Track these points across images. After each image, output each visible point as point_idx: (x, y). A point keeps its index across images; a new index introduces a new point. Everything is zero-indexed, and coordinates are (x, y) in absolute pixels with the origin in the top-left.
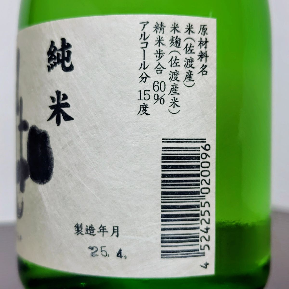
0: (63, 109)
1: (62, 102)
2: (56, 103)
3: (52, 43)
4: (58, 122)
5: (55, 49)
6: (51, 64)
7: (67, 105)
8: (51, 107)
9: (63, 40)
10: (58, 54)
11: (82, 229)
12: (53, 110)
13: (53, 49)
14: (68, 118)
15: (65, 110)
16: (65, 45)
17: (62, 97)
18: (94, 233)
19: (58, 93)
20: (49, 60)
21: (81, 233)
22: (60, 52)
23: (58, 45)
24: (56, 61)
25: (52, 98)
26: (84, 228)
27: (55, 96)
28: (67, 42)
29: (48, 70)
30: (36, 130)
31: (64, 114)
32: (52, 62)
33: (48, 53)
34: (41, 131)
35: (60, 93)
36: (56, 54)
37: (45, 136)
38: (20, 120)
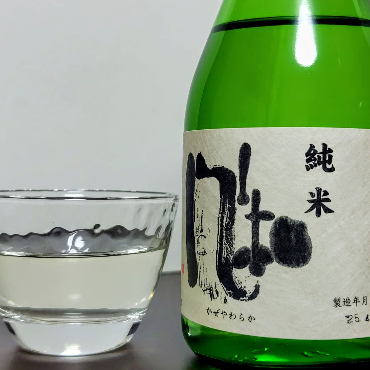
0: (323, 203)
1: (322, 197)
2: (315, 198)
3: (312, 146)
4: (318, 214)
5: (316, 152)
6: (310, 165)
7: (328, 200)
8: (310, 201)
9: (325, 146)
10: (319, 157)
11: (340, 302)
12: (312, 204)
13: (312, 152)
15: (325, 204)
16: (327, 151)
17: (322, 193)
18: (350, 304)
20: (308, 161)
21: (339, 305)
22: (321, 155)
23: (319, 149)
24: (316, 162)
25: (311, 194)
26: (342, 300)
27: (315, 192)
28: (328, 147)
29: (305, 169)
30: (289, 220)
31: (324, 207)
32: (311, 163)
33: (307, 155)
34: (295, 221)
35: (321, 189)
36: (316, 156)
37: (302, 227)
38: (252, 210)
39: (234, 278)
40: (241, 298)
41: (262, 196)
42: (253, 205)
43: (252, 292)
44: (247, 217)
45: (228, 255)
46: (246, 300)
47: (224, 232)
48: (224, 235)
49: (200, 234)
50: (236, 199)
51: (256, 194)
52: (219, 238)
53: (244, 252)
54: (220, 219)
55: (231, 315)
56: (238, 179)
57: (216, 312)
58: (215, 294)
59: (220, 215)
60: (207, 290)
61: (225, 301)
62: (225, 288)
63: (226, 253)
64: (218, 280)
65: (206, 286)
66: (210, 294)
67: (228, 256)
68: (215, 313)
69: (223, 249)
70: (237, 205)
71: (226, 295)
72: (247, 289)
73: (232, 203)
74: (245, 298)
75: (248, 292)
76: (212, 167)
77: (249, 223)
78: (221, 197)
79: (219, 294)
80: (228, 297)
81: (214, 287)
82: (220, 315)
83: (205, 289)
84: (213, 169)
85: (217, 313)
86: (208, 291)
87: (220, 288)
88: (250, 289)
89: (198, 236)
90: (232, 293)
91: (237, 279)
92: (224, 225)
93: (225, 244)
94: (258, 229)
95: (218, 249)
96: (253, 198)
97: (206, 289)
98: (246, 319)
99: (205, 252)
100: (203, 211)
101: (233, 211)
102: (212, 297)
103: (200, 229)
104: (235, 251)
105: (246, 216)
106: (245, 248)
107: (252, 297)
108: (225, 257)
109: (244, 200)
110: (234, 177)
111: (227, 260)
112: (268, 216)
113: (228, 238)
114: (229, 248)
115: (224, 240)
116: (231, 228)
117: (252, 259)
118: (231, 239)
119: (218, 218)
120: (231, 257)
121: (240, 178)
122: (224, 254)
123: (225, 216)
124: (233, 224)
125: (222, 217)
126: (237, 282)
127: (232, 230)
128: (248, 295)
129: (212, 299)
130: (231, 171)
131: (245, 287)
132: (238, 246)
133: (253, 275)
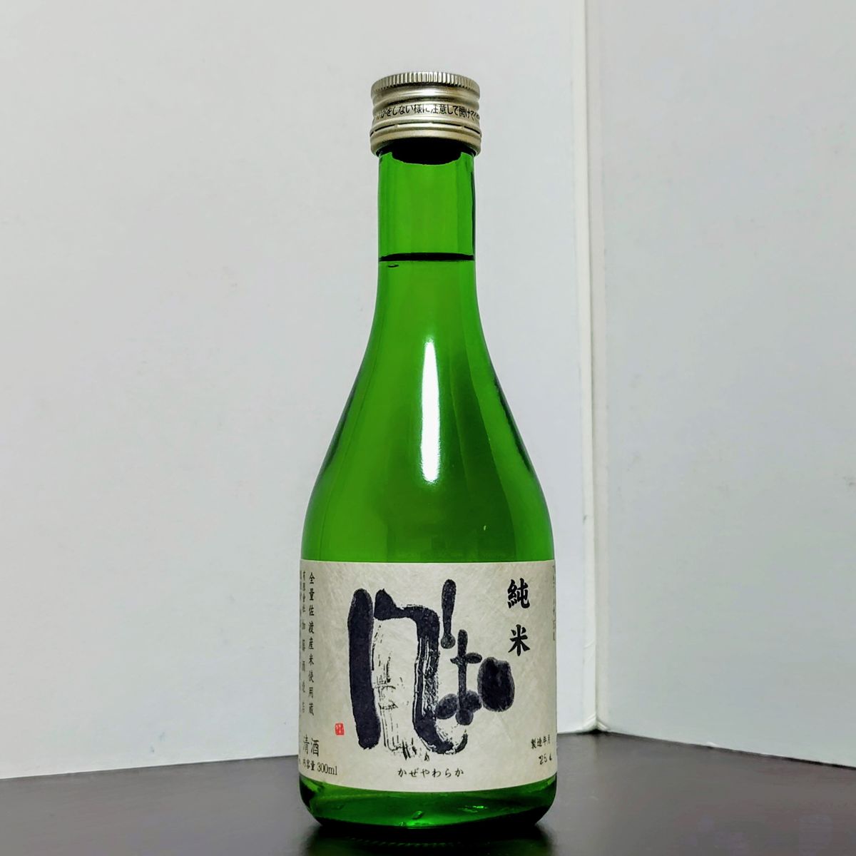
0: (522, 641)
1: (521, 635)
2: (516, 636)
3: (513, 582)
4: (519, 653)
5: (516, 587)
6: (512, 601)
7: (525, 637)
8: (512, 640)
9: (522, 580)
10: (518, 592)
11: (535, 743)
12: (514, 642)
13: (513, 588)
14: (526, 648)
15: (523, 641)
16: (524, 586)
17: (521, 630)
18: (541, 744)
19: (519, 627)
20: (510, 597)
21: (534, 747)
22: (520, 591)
23: (518, 585)
24: (516, 598)
25: (513, 632)
26: (537, 741)
27: (516, 630)
28: (525, 582)
29: (508, 606)
30: (495, 661)
31: (523, 645)
32: (513, 599)
33: (509, 591)
34: (501, 662)
35: (520, 626)
36: (516, 592)
37: (506, 666)
38: (459, 653)
39: (437, 730)
40: (447, 752)
41: (469, 637)
42: (459, 648)
43: (459, 743)
44: (453, 661)
45: (429, 705)
46: (452, 754)
47: (424, 679)
48: (424, 683)
49: (385, 685)
50: (439, 641)
51: (463, 635)
52: (416, 686)
53: (449, 700)
54: (417, 666)
55: (435, 772)
56: (441, 620)
57: (413, 771)
58: (411, 752)
59: (418, 661)
60: (399, 749)
61: (427, 758)
62: (426, 743)
63: (427, 704)
64: (417, 735)
65: (396, 744)
66: (404, 752)
67: (429, 707)
68: (412, 773)
69: (422, 699)
70: (440, 648)
71: (428, 751)
72: (453, 742)
73: (434, 646)
74: (451, 751)
75: (455, 744)
76: (405, 606)
77: (456, 668)
78: (419, 640)
79: (418, 752)
80: (430, 754)
81: (409, 743)
82: (419, 774)
83: (395, 748)
84: (406, 609)
85: (415, 773)
86: (401, 750)
87: (420, 744)
88: (457, 741)
89: (381, 688)
90: (435, 747)
91: (442, 731)
92: (424, 672)
93: (425, 694)
94: (465, 673)
95: (416, 700)
96: (459, 640)
97: (397, 749)
98: (453, 774)
99: (394, 705)
100: (389, 658)
101: (435, 657)
102: (406, 755)
103: (385, 679)
104: (439, 700)
105: (451, 660)
106: (451, 695)
107: (460, 749)
108: (426, 708)
109: (449, 643)
110: (436, 617)
111: (428, 711)
112: (475, 658)
113: (429, 687)
114: (431, 697)
115: (424, 689)
116: (434, 674)
117: (459, 707)
118: (434, 688)
119: (416, 664)
120: (434, 707)
121: (444, 618)
122: (425, 704)
123: (425, 662)
124: (435, 670)
125: (421, 663)
126: (442, 734)
127: (435, 676)
128: (455, 747)
129: (406, 757)
130: (432, 611)
131: (451, 739)
132: (441, 695)
133: (461, 724)
